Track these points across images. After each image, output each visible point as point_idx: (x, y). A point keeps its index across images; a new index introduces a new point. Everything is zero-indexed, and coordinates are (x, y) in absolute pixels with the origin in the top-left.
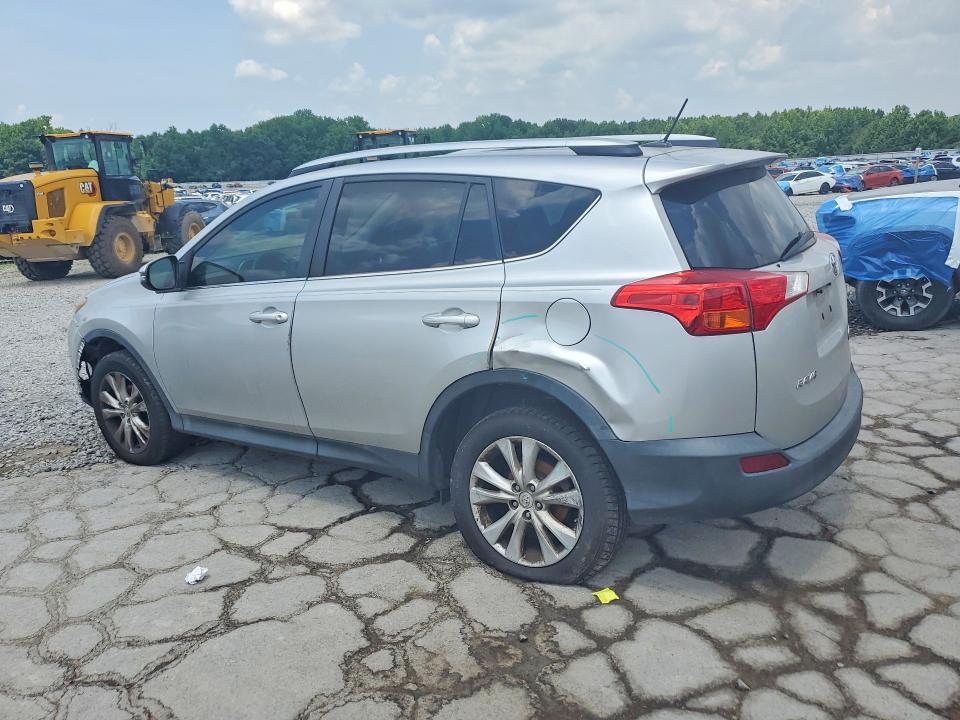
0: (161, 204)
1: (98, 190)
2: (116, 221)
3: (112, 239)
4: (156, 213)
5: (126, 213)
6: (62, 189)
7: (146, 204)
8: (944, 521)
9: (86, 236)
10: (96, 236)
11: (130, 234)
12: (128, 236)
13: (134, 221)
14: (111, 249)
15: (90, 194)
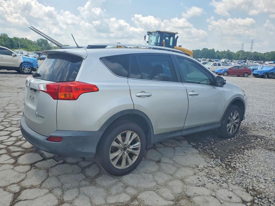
8: (5, 188)
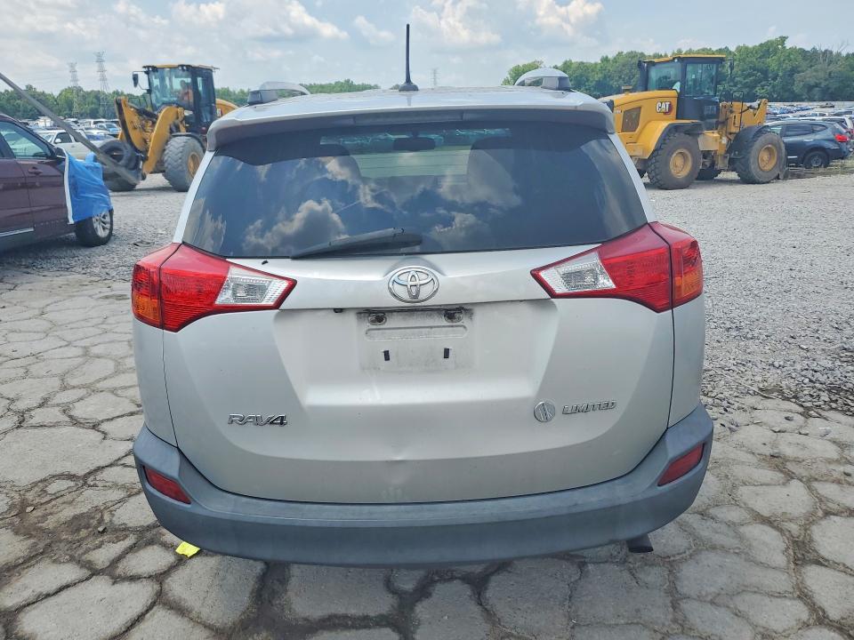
0: (737, 123)
1: (674, 111)
2: (680, 137)
3: (670, 154)
4: (731, 134)
5: (693, 132)
6: (640, 108)
7: (721, 124)
9: (645, 150)
10: (654, 151)
11: (690, 152)
12: (687, 152)
13: (700, 139)
14: (667, 163)
15: (665, 113)
